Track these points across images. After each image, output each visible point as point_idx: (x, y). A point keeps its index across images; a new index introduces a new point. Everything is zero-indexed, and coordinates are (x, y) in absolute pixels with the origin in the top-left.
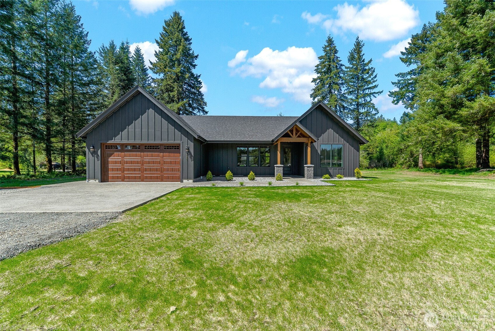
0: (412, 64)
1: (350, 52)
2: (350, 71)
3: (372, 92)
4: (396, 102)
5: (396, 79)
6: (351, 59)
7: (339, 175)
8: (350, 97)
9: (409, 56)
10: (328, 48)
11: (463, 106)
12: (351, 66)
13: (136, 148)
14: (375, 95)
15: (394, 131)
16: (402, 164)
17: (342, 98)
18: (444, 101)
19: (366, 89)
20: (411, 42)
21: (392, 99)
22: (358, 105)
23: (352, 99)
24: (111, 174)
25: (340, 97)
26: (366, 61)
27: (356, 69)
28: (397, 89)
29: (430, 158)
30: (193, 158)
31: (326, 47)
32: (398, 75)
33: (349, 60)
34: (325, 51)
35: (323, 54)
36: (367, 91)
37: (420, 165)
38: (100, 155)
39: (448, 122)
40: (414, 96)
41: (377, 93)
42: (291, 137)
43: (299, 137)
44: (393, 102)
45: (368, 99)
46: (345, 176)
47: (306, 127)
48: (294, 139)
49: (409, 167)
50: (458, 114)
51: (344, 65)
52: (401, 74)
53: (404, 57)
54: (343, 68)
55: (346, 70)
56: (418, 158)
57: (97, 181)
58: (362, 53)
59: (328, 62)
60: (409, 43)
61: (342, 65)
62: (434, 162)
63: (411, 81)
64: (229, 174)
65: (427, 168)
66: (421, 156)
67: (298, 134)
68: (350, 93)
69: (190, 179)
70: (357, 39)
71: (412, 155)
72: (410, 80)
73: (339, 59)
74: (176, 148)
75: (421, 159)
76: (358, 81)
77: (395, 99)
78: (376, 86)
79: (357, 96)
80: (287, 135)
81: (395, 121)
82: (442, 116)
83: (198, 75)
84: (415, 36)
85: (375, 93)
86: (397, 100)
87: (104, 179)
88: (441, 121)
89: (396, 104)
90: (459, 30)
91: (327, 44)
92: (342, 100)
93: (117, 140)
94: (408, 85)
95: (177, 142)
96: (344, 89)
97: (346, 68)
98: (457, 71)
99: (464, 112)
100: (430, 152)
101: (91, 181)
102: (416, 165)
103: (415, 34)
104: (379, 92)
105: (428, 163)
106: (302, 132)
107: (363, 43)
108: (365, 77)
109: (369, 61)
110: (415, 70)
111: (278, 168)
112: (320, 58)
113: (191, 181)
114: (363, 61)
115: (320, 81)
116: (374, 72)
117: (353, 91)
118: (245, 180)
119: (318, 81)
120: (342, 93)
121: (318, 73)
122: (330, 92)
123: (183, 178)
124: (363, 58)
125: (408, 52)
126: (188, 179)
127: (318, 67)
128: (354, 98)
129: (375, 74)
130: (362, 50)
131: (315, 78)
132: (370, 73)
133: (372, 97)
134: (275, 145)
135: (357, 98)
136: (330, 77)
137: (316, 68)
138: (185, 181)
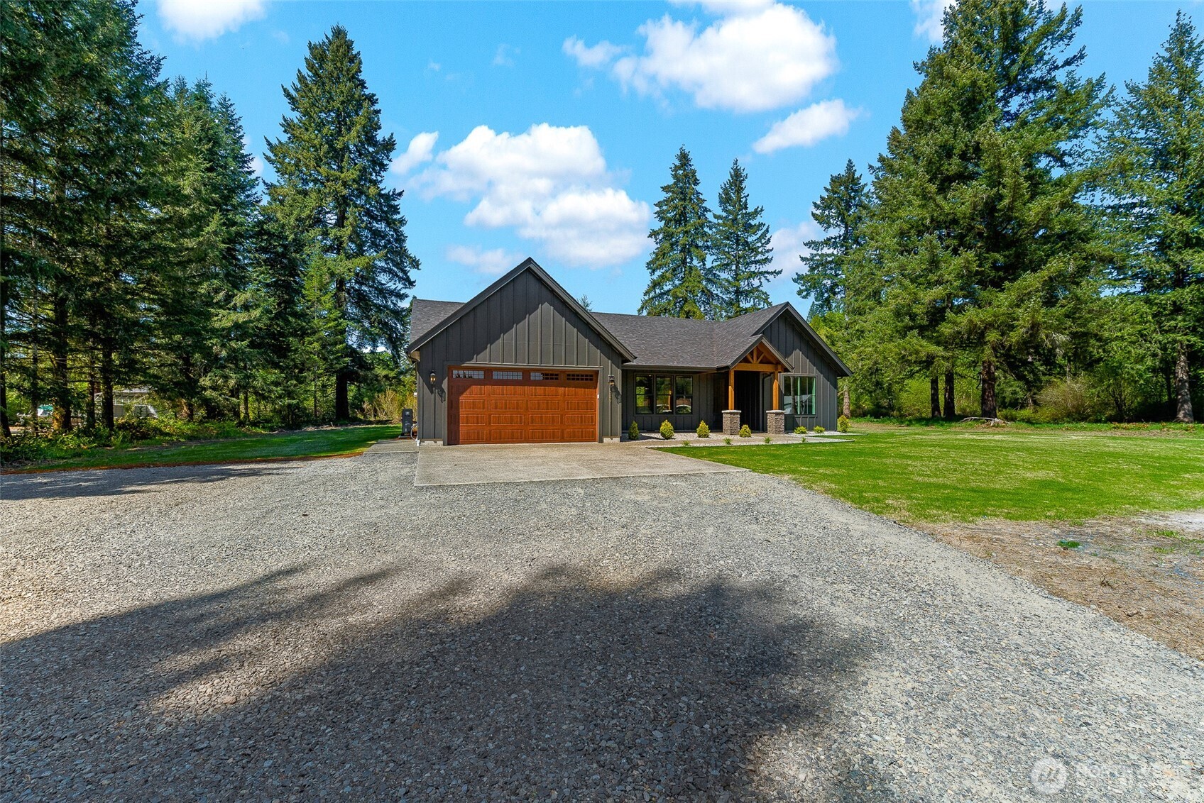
0: (831, 228)
1: (723, 186)
2: (724, 225)
3: (763, 270)
4: (805, 293)
5: (807, 252)
6: (725, 200)
7: (818, 428)
8: (724, 275)
9: (827, 213)
10: (681, 172)
11: (944, 320)
12: (724, 214)
14: (769, 277)
17: (710, 277)
18: (918, 309)
19: (752, 262)
20: (829, 187)
21: (797, 287)
22: (738, 292)
23: (727, 281)
24: (463, 429)
25: (706, 274)
26: (751, 209)
27: (735, 220)
28: (808, 270)
30: (620, 397)
31: (676, 168)
32: (809, 244)
33: (721, 202)
34: (675, 176)
35: (671, 181)
36: (753, 268)
38: (446, 390)
39: (924, 342)
40: (836, 285)
41: (772, 273)
42: (750, 362)
43: (761, 362)
44: (799, 293)
45: (756, 282)
46: (827, 430)
47: (773, 345)
48: (755, 366)
50: (938, 332)
51: (710, 211)
52: (813, 242)
53: (819, 212)
54: (709, 216)
55: (716, 221)
56: (843, 399)
57: (440, 443)
58: (745, 192)
59: (681, 199)
60: (827, 190)
61: (706, 210)
63: (829, 259)
64: (666, 426)
67: (761, 358)
68: (724, 267)
69: (616, 436)
70: (736, 163)
72: (829, 255)
73: (701, 196)
74: (589, 379)
76: (738, 245)
77: (803, 288)
78: (767, 260)
79: (737, 275)
80: (746, 360)
82: (915, 332)
83: (397, 192)
84: (836, 177)
85: (768, 273)
86: (806, 290)
87: (452, 440)
88: (914, 340)
89: (805, 297)
90: (935, 201)
91: (678, 163)
92: (709, 281)
93: (480, 362)
94: (824, 264)
96: (711, 260)
97: (716, 217)
98: (934, 263)
99: (946, 329)
101: (426, 443)
103: (835, 174)
104: (775, 272)
106: (767, 356)
107: (745, 173)
108: (750, 240)
109: (756, 211)
110: (835, 238)
111: (730, 415)
112: (666, 189)
113: (617, 440)
114: (746, 208)
115: (665, 237)
116: (767, 231)
117: (728, 265)
118: (691, 437)
119: (661, 236)
120: (708, 265)
121: (661, 219)
122: (684, 262)
123: (603, 435)
124: (746, 204)
125: (826, 204)
126: (612, 435)
127: (661, 207)
128: (730, 278)
129: (768, 236)
130: (743, 186)
131: (656, 229)
132: (760, 233)
133: (763, 280)
134: (727, 374)
135: (734, 279)
136: (686, 232)
137: (657, 209)
138: (606, 440)
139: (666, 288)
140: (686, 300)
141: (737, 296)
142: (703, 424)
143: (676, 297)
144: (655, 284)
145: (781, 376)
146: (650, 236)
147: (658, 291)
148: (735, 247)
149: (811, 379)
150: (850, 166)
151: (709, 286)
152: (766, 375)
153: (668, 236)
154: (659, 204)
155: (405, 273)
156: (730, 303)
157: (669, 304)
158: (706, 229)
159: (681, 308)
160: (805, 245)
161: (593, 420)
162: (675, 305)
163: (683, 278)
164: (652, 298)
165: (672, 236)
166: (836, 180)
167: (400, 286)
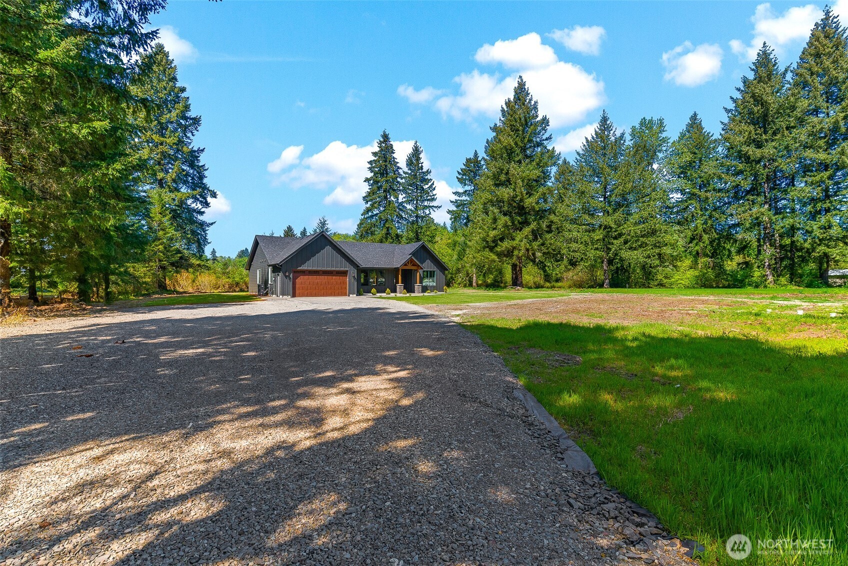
0: (466, 186)
1: (408, 155)
2: (409, 177)
3: (431, 205)
5: (454, 198)
6: (410, 163)
7: (435, 291)
8: (409, 207)
9: (464, 177)
10: (384, 145)
12: (410, 172)
13: (316, 273)
14: (434, 209)
15: (445, 241)
16: (459, 284)
17: (401, 207)
18: (489, 239)
19: (425, 200)
20: (465, 164)
22: (417, 217)
23: (411, 210)
24: (297, 292)
25: (399, 206)
26: (425, 170)
27: (415, 175)
28: (455, 209)
29: (481, 278)
30: (356, 279)
31: (381, 143)
33: (407, 164)
34: (380, 147)
35: (378, 150)
36: (426, 203)
37: (474, 284)
38: (292, 278)
39: (491, 254)
41: (436, 207)
42: (407, 266)
43: (412, 266)
45: (427, 212)
46: (439, 292)
47: (417, 259)
48: (410, 267)
49: (465, 286)
51: (401, 169)
52: (457, 193)
53: (460, 177)
54: (400, 171)
55: (404, 175)
57: (290, 297)
58: (422, 161)
59: (384, 161)
61: (399, 168)
62: (485, 282)
64: (374, 290)
65: (479, 286)
66: (474, 275)
67: (412, 264)
68: (409, 202)
70: (416, 143)
71: (468, 274)
73: (396, 160)
74: (344, 273)
75: (474, 278)
76: (417, 190)
78: (433, 200)
79: (416, 207)
81: (445, 227)
85: (433, 206)
86: (454, 218)
87: (294, 296)
88: (487, 253)
91: (382, 140)
92: (400, 210)
93: (304, 267)
94: (463, 205)
95: (346, 269)
96: (401, 198)
97: (404, 172)
99: (498, 249)
100: (481, 272)
101: (284, 297)
102: (471, 285)
103: (468, 158)
105: (480, 282)
106: (414, 263)
107: (421, 149)
108: (424, 187)
109: (428, 171)
110: (469, 191)
111: (400, 286)
112: (375, 154)
113: (355, 295)
114: (422, 169)
115: (374, 182)
116: (433, 184)
117: (411, 200)
118: (384, 295)
119: (372, 182)
120: (400, 200)
121: (372, 172)
122: (386, 198)
123: (350, 293)
124: (422, 166)
125: (463, 172)
126: (353, 294)
127: (371, 165)
128: (413, 209)
129: (434, 186)
130: (420, 156)
131: (369, 177)
132: (430, 184)
133: (431, 210)
134: (399, 270)
135: (416, 209)
136: (387, 181)
137: (370, 166)
138: (351, 295)
139: (375, 213)
140: (387, 220)
141: (417, 219)
142: (388, 289)
143: (380, 218)
144: (368, 210)
145: (421, 271)
146: (365, 181)
147: (370, 214)
148: (415, 191)
149: (434, 272)
150: (476, 154)
151: (400, 212)
152: (415, 270)
153: (376, 182)
154: (370, 163)
155: (205, 199)
156: (413, 223)
157: (377, 221)
158: (399, 179)
159: (384, 225)
160: (454, 193)
161: (346, 288)
162: (380, 222)
163: (385, 207)
164: (367, 218)
165: (378, 182)
166: (468, 160)
167: (199, 206)
